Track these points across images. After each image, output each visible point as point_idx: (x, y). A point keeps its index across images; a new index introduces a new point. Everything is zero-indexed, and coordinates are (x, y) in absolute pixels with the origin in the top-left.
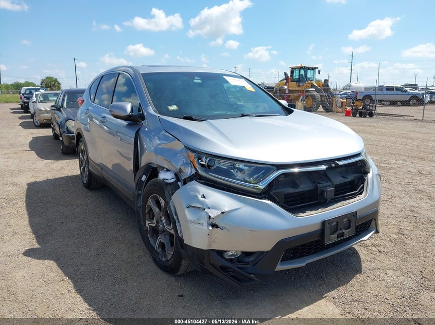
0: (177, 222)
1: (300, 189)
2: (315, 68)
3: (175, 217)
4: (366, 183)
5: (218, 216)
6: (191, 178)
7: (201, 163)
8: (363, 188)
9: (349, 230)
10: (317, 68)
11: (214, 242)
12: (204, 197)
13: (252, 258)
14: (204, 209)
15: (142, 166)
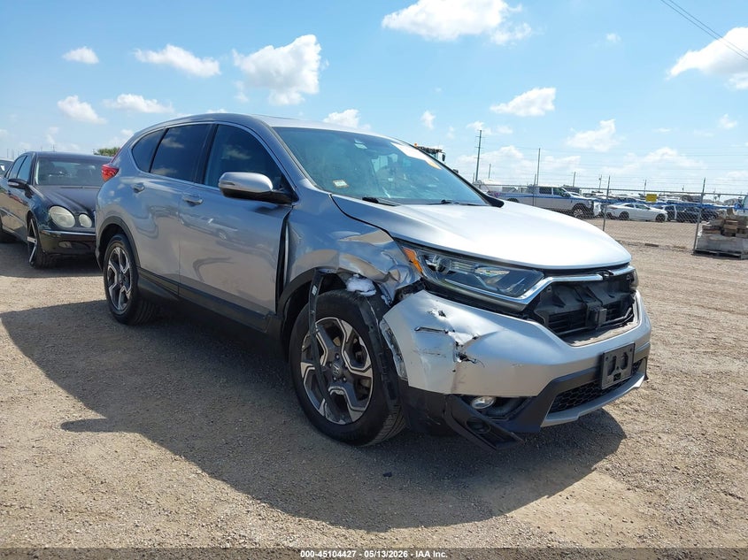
0: (394, 354)
1: (565, 310)
2: (438, 151)
3: (391, 347)
4: (634, 305)
5: (468, 343)
6: (414, 288)
7: (430, 264)
8: (632, 312)
9: (625, 370)
10: (440, 151)
11: (460, 382)
12: (442, 314)
13: (505, 410)
14: (447, 333)
15: (292, 279)
